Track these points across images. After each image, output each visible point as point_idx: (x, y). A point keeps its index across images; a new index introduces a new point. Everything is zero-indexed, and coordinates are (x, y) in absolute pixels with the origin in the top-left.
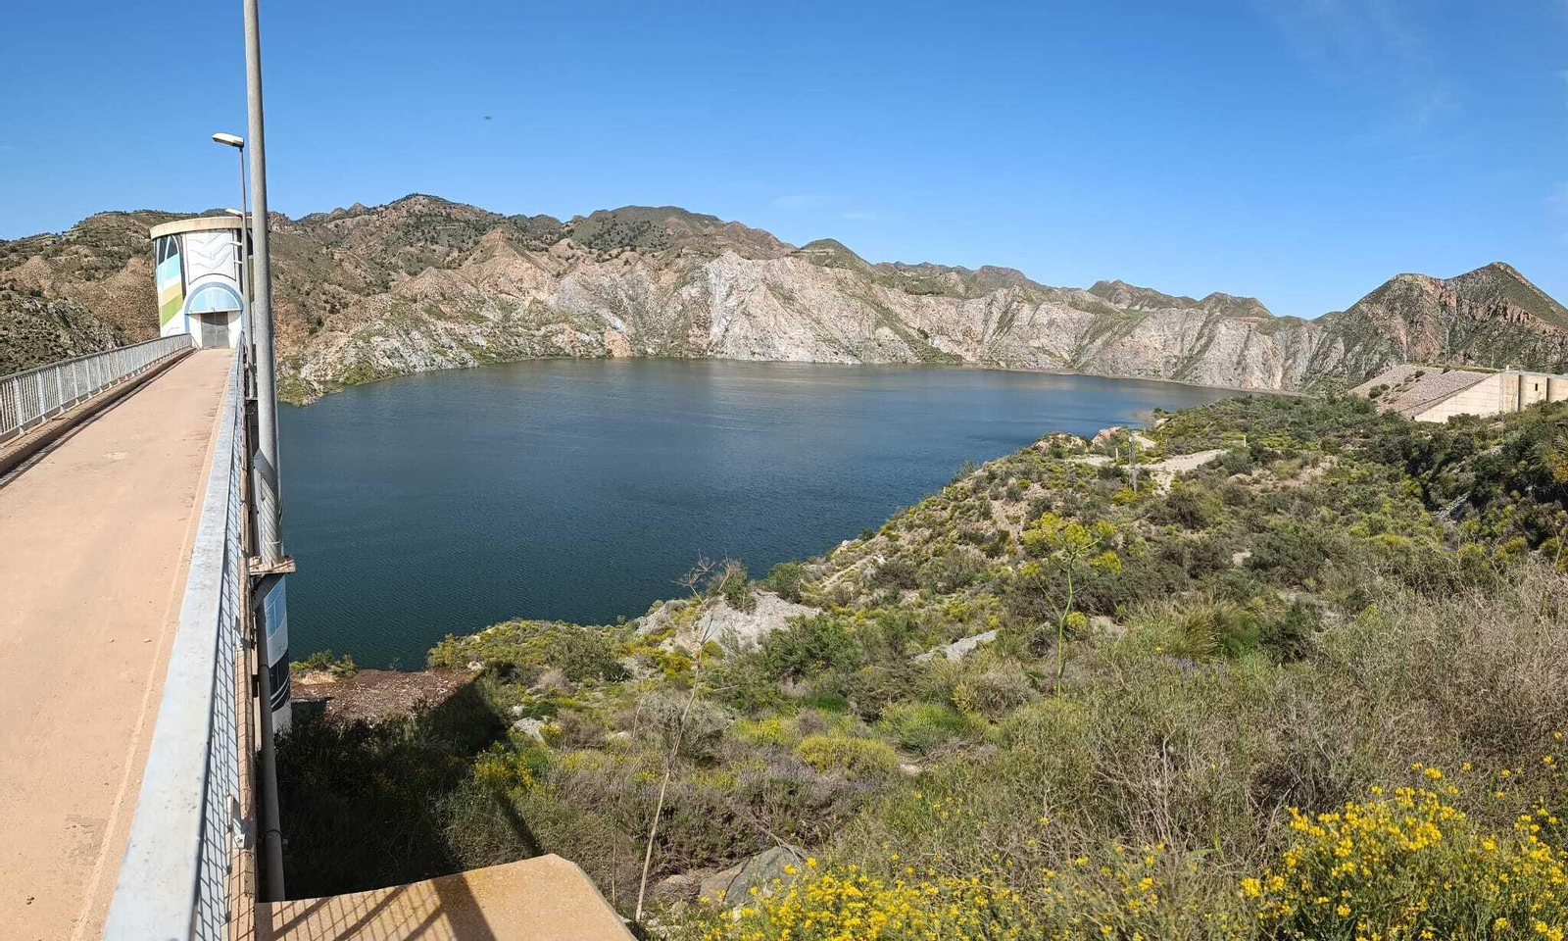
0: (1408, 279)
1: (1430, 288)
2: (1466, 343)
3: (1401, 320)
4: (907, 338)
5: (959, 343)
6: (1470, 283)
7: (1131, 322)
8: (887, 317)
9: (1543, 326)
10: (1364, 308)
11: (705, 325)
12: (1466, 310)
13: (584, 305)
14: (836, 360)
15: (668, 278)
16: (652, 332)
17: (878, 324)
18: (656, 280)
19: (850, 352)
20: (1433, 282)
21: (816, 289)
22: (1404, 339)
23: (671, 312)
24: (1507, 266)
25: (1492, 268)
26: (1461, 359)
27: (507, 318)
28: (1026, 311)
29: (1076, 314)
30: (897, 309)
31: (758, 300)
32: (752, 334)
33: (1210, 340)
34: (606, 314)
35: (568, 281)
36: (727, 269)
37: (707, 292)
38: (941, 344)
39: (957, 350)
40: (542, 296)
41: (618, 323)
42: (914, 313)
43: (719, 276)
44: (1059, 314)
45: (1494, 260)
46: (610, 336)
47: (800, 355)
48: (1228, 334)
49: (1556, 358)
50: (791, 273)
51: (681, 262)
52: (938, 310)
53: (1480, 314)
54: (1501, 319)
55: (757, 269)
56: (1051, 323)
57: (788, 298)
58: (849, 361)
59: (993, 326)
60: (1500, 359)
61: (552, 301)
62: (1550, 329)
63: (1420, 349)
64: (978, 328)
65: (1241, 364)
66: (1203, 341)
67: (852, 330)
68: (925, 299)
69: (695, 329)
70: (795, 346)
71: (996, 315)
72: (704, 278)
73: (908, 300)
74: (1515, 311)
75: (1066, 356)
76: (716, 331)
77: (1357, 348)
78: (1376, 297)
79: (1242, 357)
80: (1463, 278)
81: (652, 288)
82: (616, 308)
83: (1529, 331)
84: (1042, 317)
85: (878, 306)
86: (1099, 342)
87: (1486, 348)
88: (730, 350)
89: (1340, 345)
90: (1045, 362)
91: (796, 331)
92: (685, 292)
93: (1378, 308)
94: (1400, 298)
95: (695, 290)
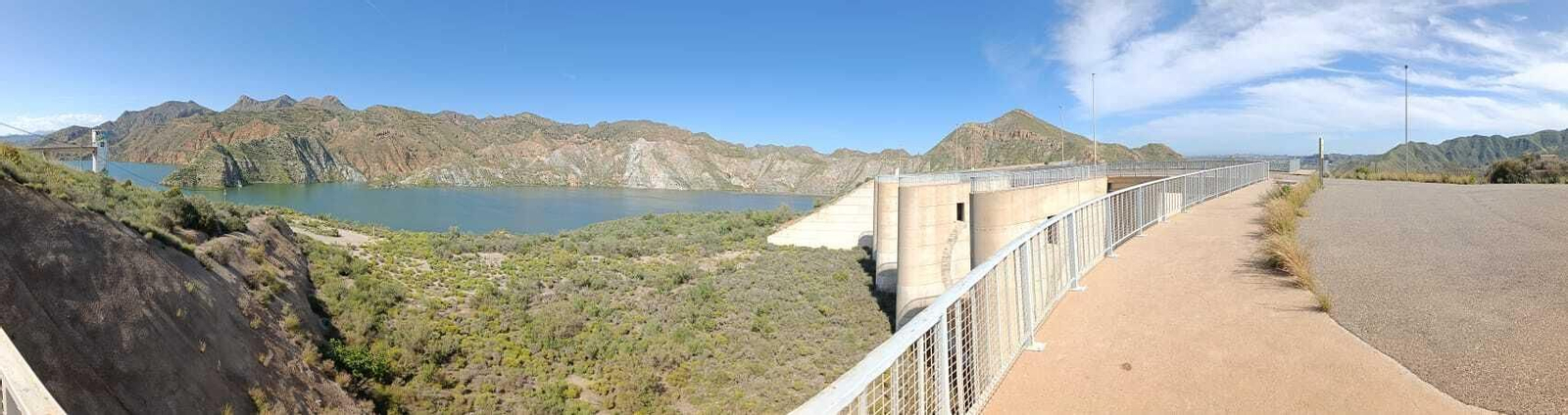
0: (966, 126)
1: (978, 129)
2: (997, 154)
3: (961, 146)
4: (718, 179)
5: (744, 181)
6: (999, 123)
8: (710, 167)
9: (1040, 137)
10: (942, 144)
11: (622, 172)
12: (997, 136)
13: (562, 162)
14: (676, 188)
15: (611, 150)
16: (595, 175)
17: (703, 171)
18: (604, 152)
19: (684, 184)
20: (981, 125)
21: (677, 154)
22: (962, 157)
23: (607, 168)
24: (1020, 110)
25: (1012, 112)
26: (993, 163)
27: (522, 167)
28: (779, 163)
30: (718, 164)
31: (647, 161)
32: (640, 176)
33: (861, 171)
34: (573, 167)
35: (558, 151)
36: (640, 144)
37: (627, 157)
38: (735, 181)
39: (741, 184)
40: (544, 158)
41: (579, 171)
42: (726, 167)
43: (634, 149)
44: (793, 164)
45: (1012, 108)
46: (571, 176)
49: (1049, 153)
50: (669, 148)
51: (619, 143)
52: (737, 164)
53: (1005, 138)
54: (1016, 138)
55: (653, 145)
56: (789, 169)
57: (662, 159)
59: (763, 171)
60: (1016, 159)
61: (548, 161)
62: (1045, 138)
63: (971, 161)
64: (755, 173)
67: (689, 173)
68: (732, 160)
69: (618, 175)
70: (660, 181)
71: (765, 165)
72: (628, 150)
73: (725, 160)
74: (1024, 132)
75: (793, 186)
76: (627, 174)
78: (950, 138)
80: (996, 121)
81: (601, 155)
82: (580, 164)
83: (1033, 142)
84: (785, 167)
85: (708, 163)
87: (1008, 155)
88: (629, 183)
90: (780, 189)
91: (661, 174)
92: (616, 158)
93: (951, 144)
94: (962, 137)
95: (621, 156)
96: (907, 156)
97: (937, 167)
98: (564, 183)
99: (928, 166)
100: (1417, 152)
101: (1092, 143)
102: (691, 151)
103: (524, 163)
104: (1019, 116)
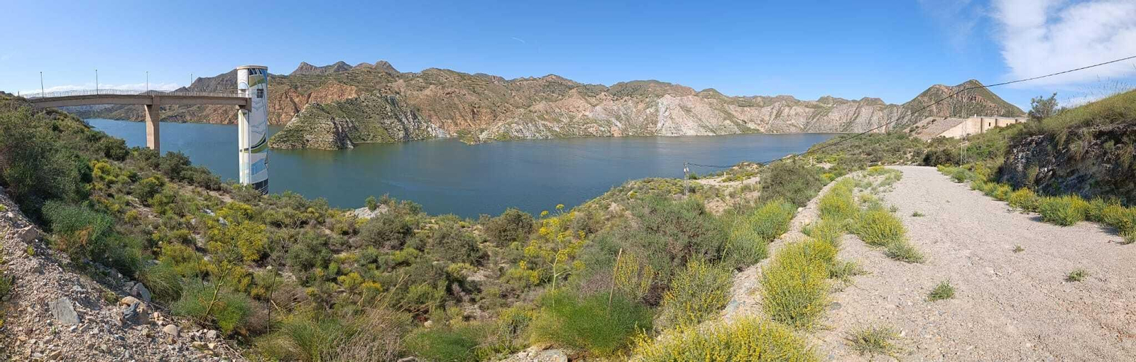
0: (937, 87)
1: (946, 90)
3: (933, 102)
4: (736, 124)
5: (759, 124)
7: (828, 111)
8: (729, 116)
10: (919, 99)
11: (655, 123)
13: (603, 116)
14: (706, 134)
15: (641, 106)
16: (632, 126)
17: (725, 119)
18: (636, 107)
19: (712, 131)
21: (700, 107)
22: (934, 110)
23: (641, 119)
25: (971, 82)
27: (571, 121)
28: (787, 109)
29: (807, 110)
30: (735, 113)
31: (677, 113)
32: (673, 126)
33: (858, 115)
34: (613, 120)
35: (597, 108)
36: (666, 101)
37: (657, 111)
38: (751, 125)
39: (758, 128)
40: (587, 113)
41: (618, 124)
42: (741, 114)
43: (662, 104)
44: (800, 110)
46: (613, 128)
47: (691, 133)
48: (865, 112)
50: (690, 101)
51: (648, 100)
52: (751, 112)
55: (677, 100)
56: (797, 114)
57: (688, 111)
58: (711, 134)
59: (773, 117)
61: (590, 115)
64: (767, 118)
65: (870, 123)
66: (856, 115)
67: (714, 122)
68: (746, 108)
69: (651, 125)
70: (690, 129)
71: (775, 112)
72: (657, 105)
73: (740, 109)
75: (802, 126)
76: (659, 125)
77: (916, 115)
78: (924, 94)
79: (870, 120)
81: (634, 110)
82: (618, 118)
84: (793, 112)
85: (726, 112)
86: (815, 120)
88: (664, 132)
89: (909, 113)
90: (793, 130)
91: (690, 124)
92: (648, 111)
93: (925, 99)
94: (933, 94)
95: (652, 110)
98: (609, 134)
102: (711, 104)
103: (572, 118)
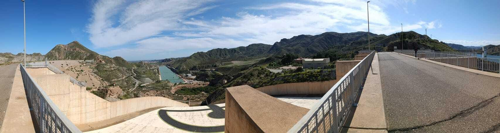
0: (59, 45)
1: (63, 47)
2: (69, 56)
3: (57, 52)
6: (70, 45)
9: (82, 51)
10: (51, 51)
12: (69, 50)
20: (63, 45)
22: (57, 56)
24: (76, 41)
25: (74, 42)
26: (67, 59)
45: (74, 41)
49: (85, 57)
53: (71, 50)
54: (75, 51)
60: (75, 58)
62: (84, 52)
63: (60, 58)
74: (77, 49)
78: (53, 49)
80: (69, 44)
83: (80, 53)
87: (72, 56)
93: (54, 51)
94: (57, 49)
96: (41, 55)
97: (49, 59)
99: (47, 59)
100: (200, 55)
101: (99, 55)
104: (76, 44)
